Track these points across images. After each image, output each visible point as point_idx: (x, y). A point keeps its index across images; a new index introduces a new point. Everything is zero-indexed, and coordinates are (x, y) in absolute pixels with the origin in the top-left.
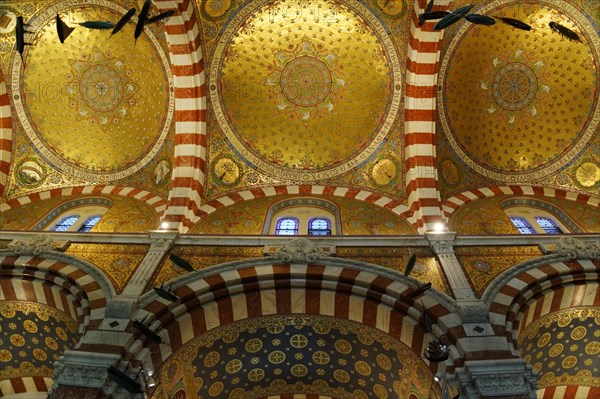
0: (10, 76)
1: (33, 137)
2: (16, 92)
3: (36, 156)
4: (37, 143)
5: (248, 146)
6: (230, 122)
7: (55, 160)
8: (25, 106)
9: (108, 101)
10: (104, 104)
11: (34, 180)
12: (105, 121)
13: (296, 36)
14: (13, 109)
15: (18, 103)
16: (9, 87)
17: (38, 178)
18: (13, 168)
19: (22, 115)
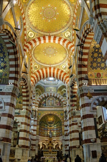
0: (46, 66)
1: (58, 65)
2: (49, 66)
3: (62, 65)
4: (59, 64)
5: (63, 28)
6: (57, 31)
7: (63, 62)
8: (52, 65)
9: (53, 50)
10: (53, 51)
11: (66, 67)
12: (57, 51)
13: (38, 16)
14: (52, 67)
15: (51, 66)
16: (48, 67)
17: (65, 66)
18: (63, 70)
19: (53, 66)
